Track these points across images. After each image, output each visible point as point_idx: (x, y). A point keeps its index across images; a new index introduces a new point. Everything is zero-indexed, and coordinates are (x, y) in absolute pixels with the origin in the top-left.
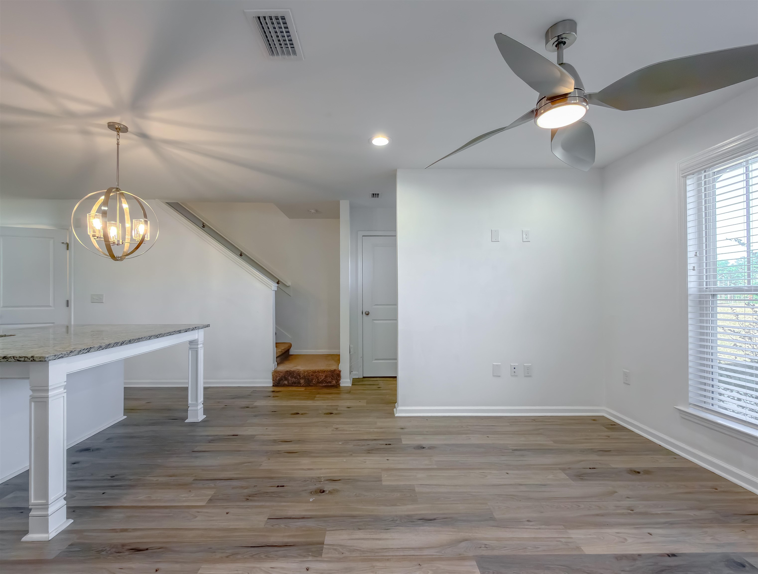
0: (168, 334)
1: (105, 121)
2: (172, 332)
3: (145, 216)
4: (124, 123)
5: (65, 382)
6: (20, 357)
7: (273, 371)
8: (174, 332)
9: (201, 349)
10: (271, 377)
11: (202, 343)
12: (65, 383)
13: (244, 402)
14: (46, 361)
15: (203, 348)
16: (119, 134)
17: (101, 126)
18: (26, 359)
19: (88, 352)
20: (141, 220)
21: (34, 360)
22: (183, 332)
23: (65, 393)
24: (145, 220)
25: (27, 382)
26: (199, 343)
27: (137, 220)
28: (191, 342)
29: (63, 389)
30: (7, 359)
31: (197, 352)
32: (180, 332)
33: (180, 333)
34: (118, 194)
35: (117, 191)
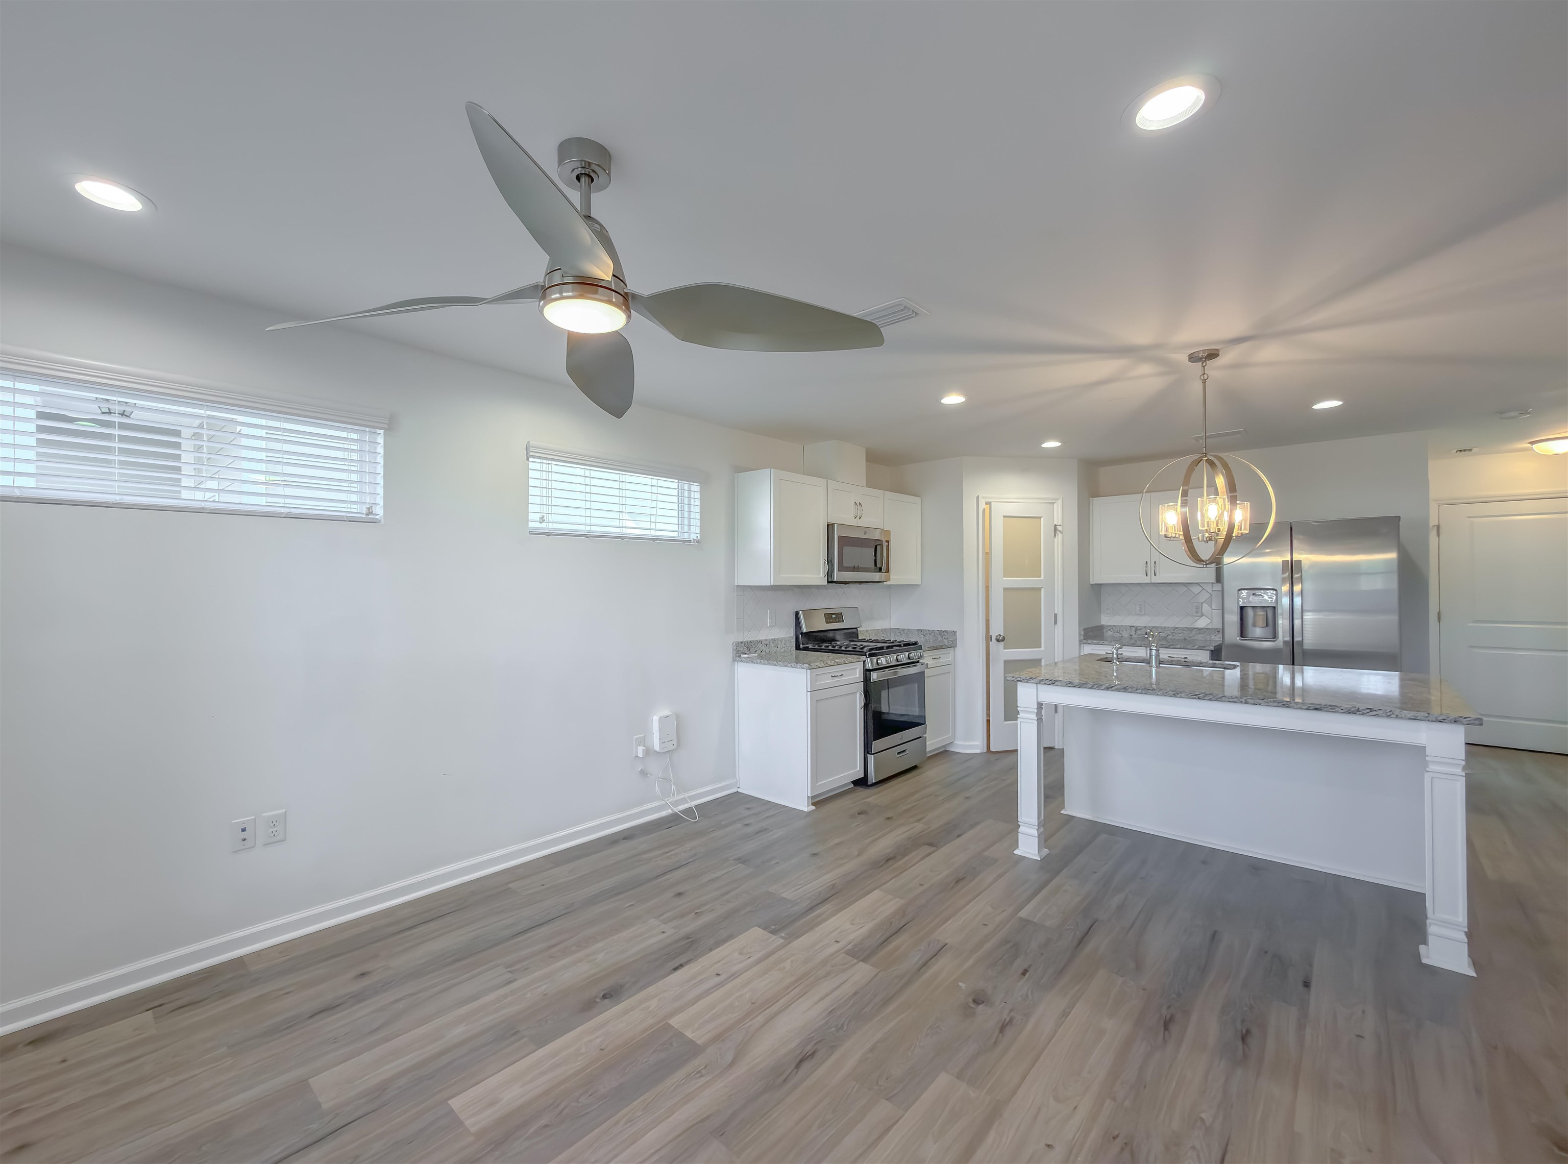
34: (1205, 464)
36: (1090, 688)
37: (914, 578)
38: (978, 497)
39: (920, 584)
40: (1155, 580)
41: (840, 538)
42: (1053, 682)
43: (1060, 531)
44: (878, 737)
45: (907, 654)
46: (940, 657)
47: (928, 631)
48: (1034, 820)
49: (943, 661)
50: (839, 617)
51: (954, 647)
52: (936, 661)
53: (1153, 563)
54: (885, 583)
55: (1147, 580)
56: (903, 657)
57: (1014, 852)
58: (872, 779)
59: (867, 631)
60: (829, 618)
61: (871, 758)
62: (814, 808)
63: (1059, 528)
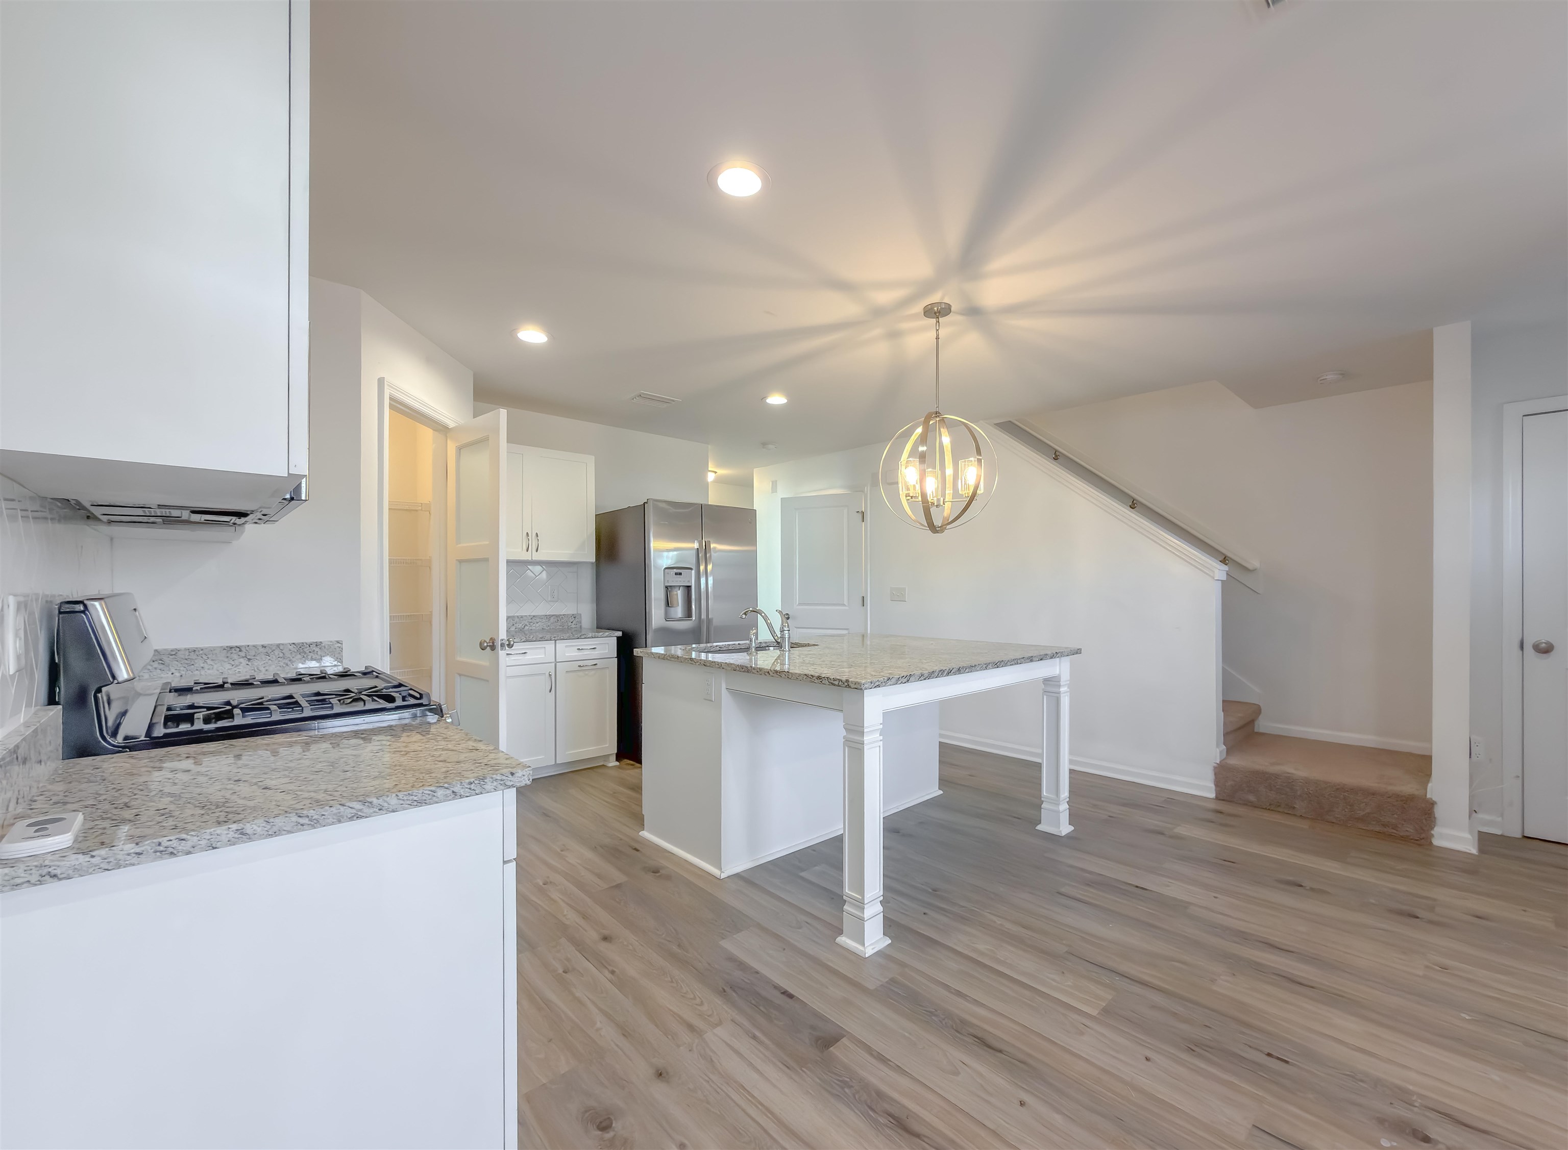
0: (1013, 662)
1: (919, 308)
2: (1019, 659)
3: (979, 452)
4: (946, 300)
5: (881, 724)
6: (834, 680)
7: (1217, 764)
8: (1023, 660)
9: (1065, 696)
10: (1211, 775)
11: (1066, 684)
12: (881, 726)
13: (1153, 821)
14: (861, 689)
15: (1068, 694)
16: (938, 322)
17: (914, 317)
18: (840, 683)
19: (907, 681)
20: (971, 459)
21: (848, 686)
22: (1036, 661)
23: (881, 740)
24: (978, 459)
25: (841, 715)
26: (1062, 683)
27: (965, 462)
28: (1047, 681)
29: (878, 735)
30: (821, 680)
31: (1058, 701)
32: (1031, 659)
33: (1032, 661)
34: (937, 421)
35: (936, 417)
38: (380, 381)
53: (535, 535)
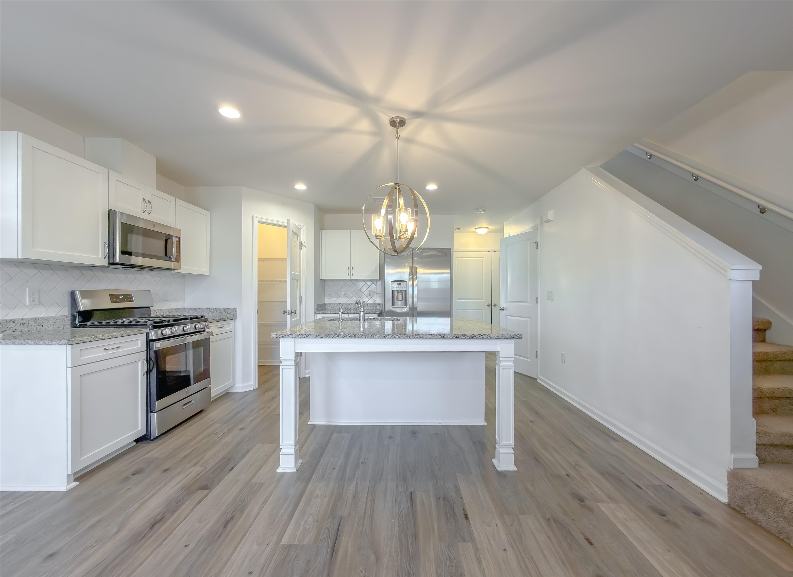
36: (332, 338)
37: (203, 270)
38: (253, 217)
39: (209, 275)
40: (353, 277)
41: (123, 224)
42: (307, 336)
43: (304, 246)
44: (160, 396)
45: (193, 325)
46: (223, 327)
47: (215, 308)
48: (292, 442)
49: (226, 329)
50: (128, 297)
51: (234, 319)
52: (221, 329)
53: (351, 268)
54: (176, 271)
55: (348, 277)
56: (189, 328)
57: (277, 471)
58: (155, 432)
59: (161, 310)
60: (114, 297)
61: (154, 417)
62: (77, 483)
63: (304, 244)
